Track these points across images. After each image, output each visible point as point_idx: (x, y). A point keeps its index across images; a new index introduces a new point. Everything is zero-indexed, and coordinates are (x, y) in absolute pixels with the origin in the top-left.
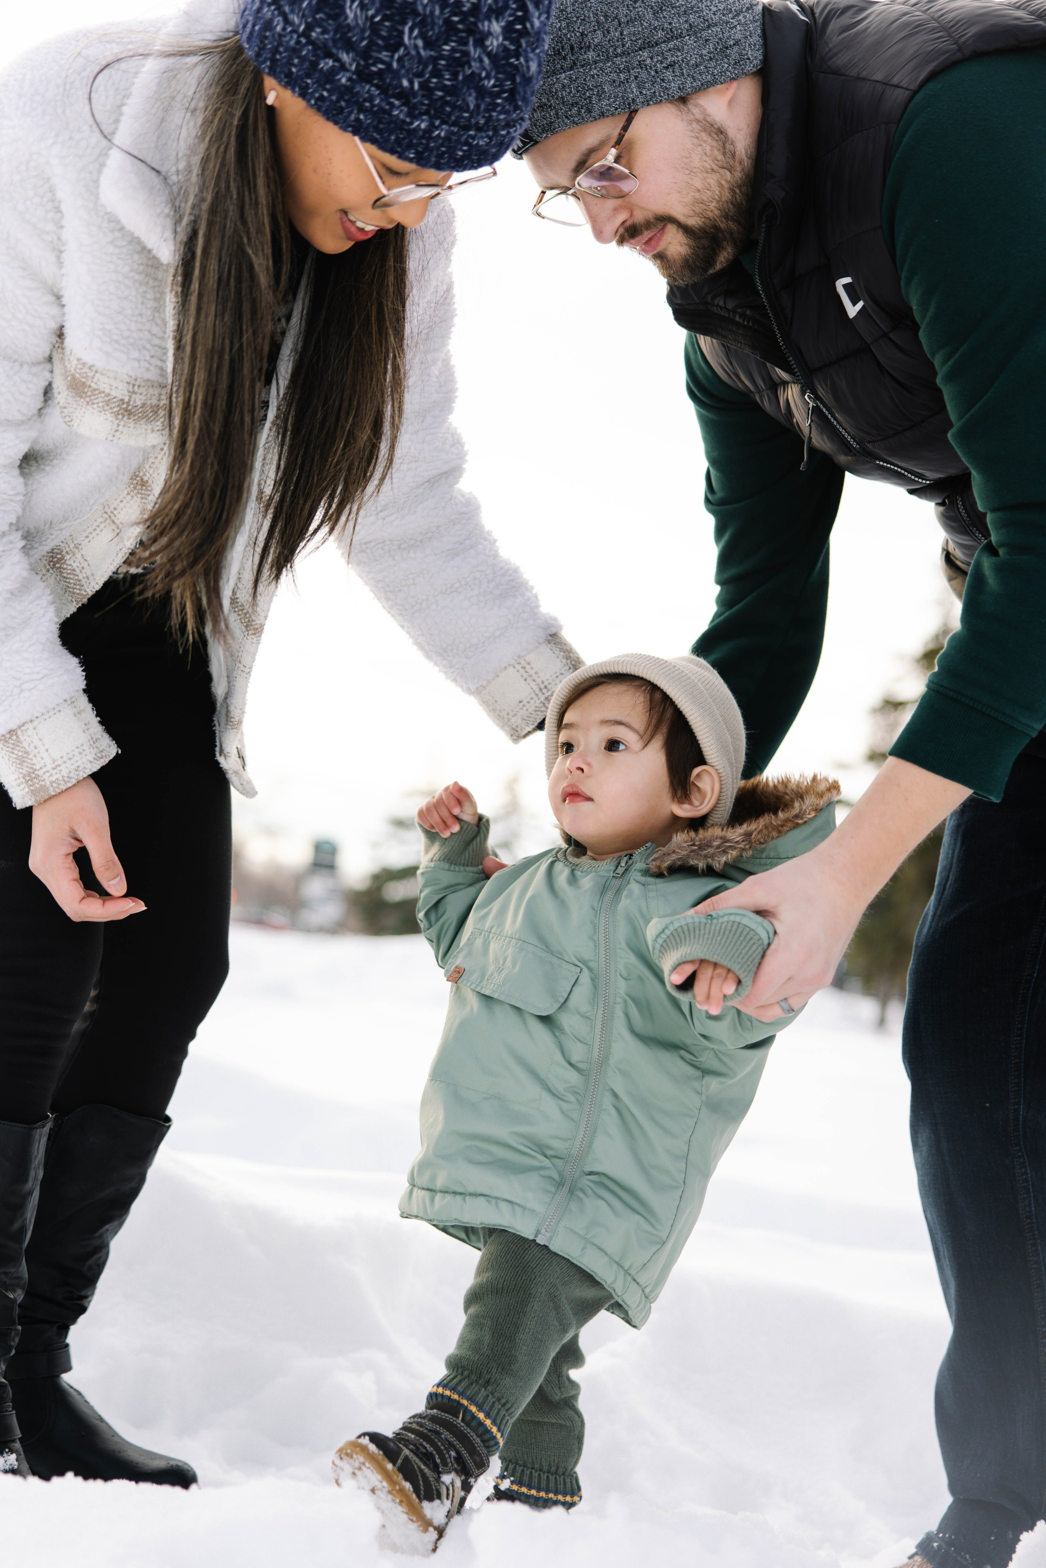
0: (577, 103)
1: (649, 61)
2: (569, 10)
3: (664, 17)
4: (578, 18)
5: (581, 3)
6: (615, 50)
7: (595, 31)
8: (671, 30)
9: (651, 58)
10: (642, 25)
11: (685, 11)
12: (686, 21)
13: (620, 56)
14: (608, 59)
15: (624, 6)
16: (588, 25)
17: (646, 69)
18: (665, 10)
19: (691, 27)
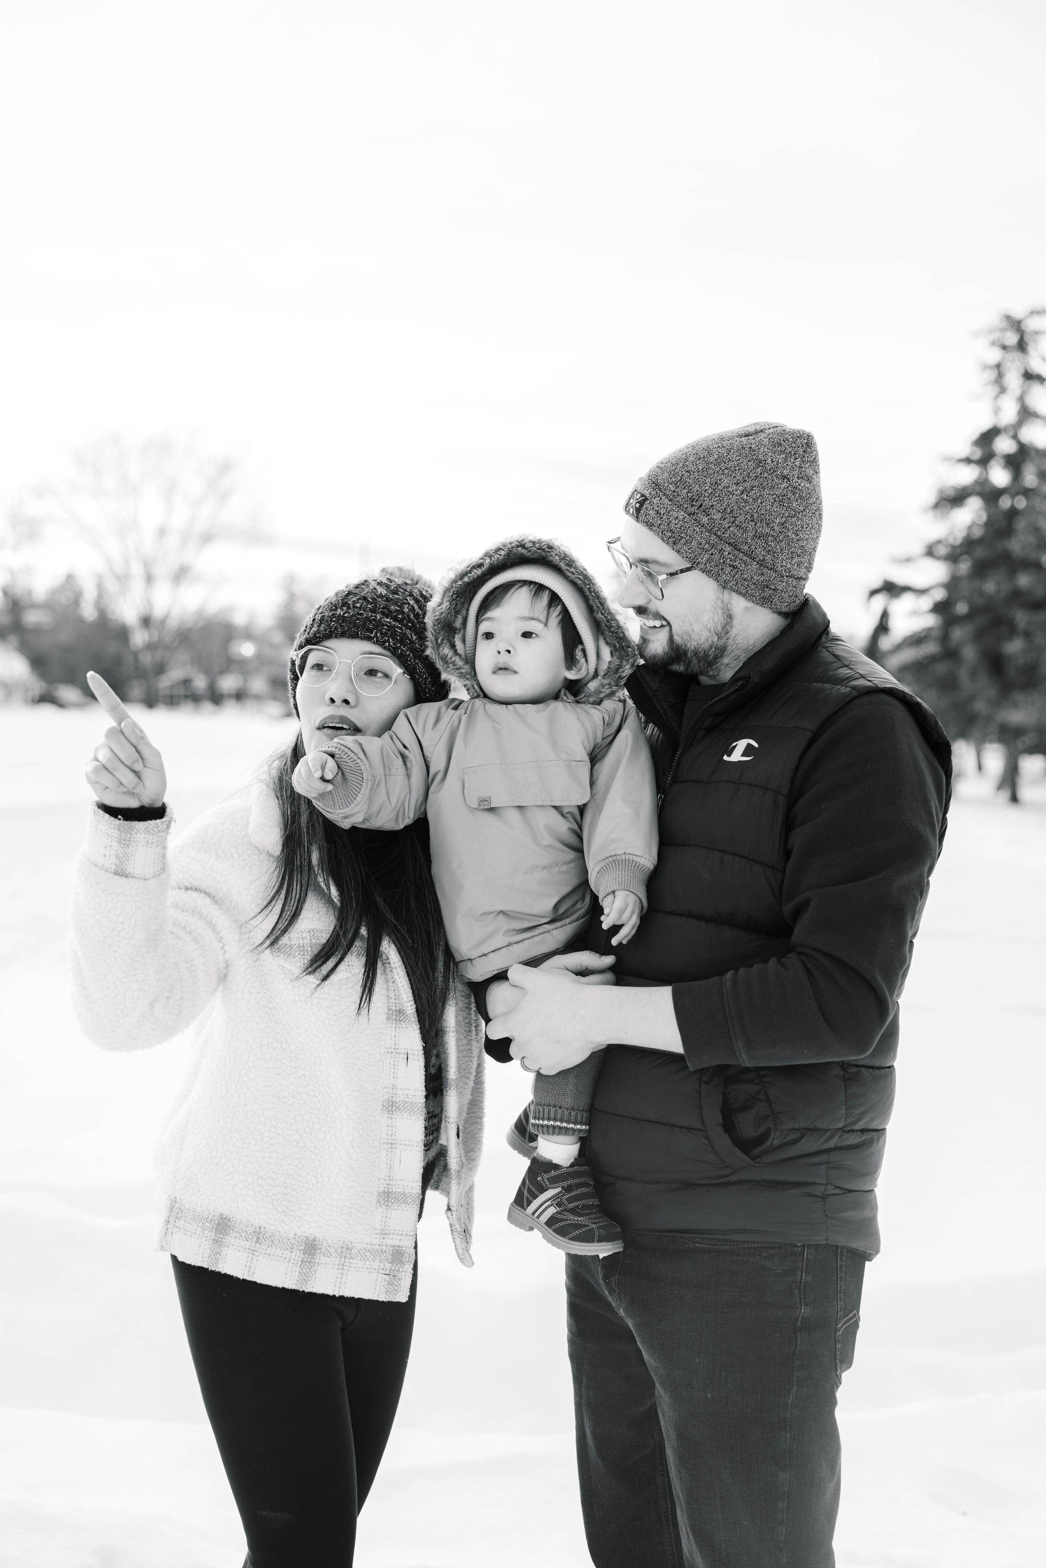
0: (674, 532)
1: (726, 553)
2: (720, 487)
3: (757, 542)
4: (719, 496)
5: (728, 492)
6: (718, 530)
7: (719, 511)
8: (753, 551)
9: (729, 554)
10: (742, 534)
11: (769, 551)
12: (764, 556)
13: (717, 536)
14: (710, 531)
15: (744, 517)
16: (719, 505)
17: (721, 556)
18: (761, 540)
19: (763, 560)
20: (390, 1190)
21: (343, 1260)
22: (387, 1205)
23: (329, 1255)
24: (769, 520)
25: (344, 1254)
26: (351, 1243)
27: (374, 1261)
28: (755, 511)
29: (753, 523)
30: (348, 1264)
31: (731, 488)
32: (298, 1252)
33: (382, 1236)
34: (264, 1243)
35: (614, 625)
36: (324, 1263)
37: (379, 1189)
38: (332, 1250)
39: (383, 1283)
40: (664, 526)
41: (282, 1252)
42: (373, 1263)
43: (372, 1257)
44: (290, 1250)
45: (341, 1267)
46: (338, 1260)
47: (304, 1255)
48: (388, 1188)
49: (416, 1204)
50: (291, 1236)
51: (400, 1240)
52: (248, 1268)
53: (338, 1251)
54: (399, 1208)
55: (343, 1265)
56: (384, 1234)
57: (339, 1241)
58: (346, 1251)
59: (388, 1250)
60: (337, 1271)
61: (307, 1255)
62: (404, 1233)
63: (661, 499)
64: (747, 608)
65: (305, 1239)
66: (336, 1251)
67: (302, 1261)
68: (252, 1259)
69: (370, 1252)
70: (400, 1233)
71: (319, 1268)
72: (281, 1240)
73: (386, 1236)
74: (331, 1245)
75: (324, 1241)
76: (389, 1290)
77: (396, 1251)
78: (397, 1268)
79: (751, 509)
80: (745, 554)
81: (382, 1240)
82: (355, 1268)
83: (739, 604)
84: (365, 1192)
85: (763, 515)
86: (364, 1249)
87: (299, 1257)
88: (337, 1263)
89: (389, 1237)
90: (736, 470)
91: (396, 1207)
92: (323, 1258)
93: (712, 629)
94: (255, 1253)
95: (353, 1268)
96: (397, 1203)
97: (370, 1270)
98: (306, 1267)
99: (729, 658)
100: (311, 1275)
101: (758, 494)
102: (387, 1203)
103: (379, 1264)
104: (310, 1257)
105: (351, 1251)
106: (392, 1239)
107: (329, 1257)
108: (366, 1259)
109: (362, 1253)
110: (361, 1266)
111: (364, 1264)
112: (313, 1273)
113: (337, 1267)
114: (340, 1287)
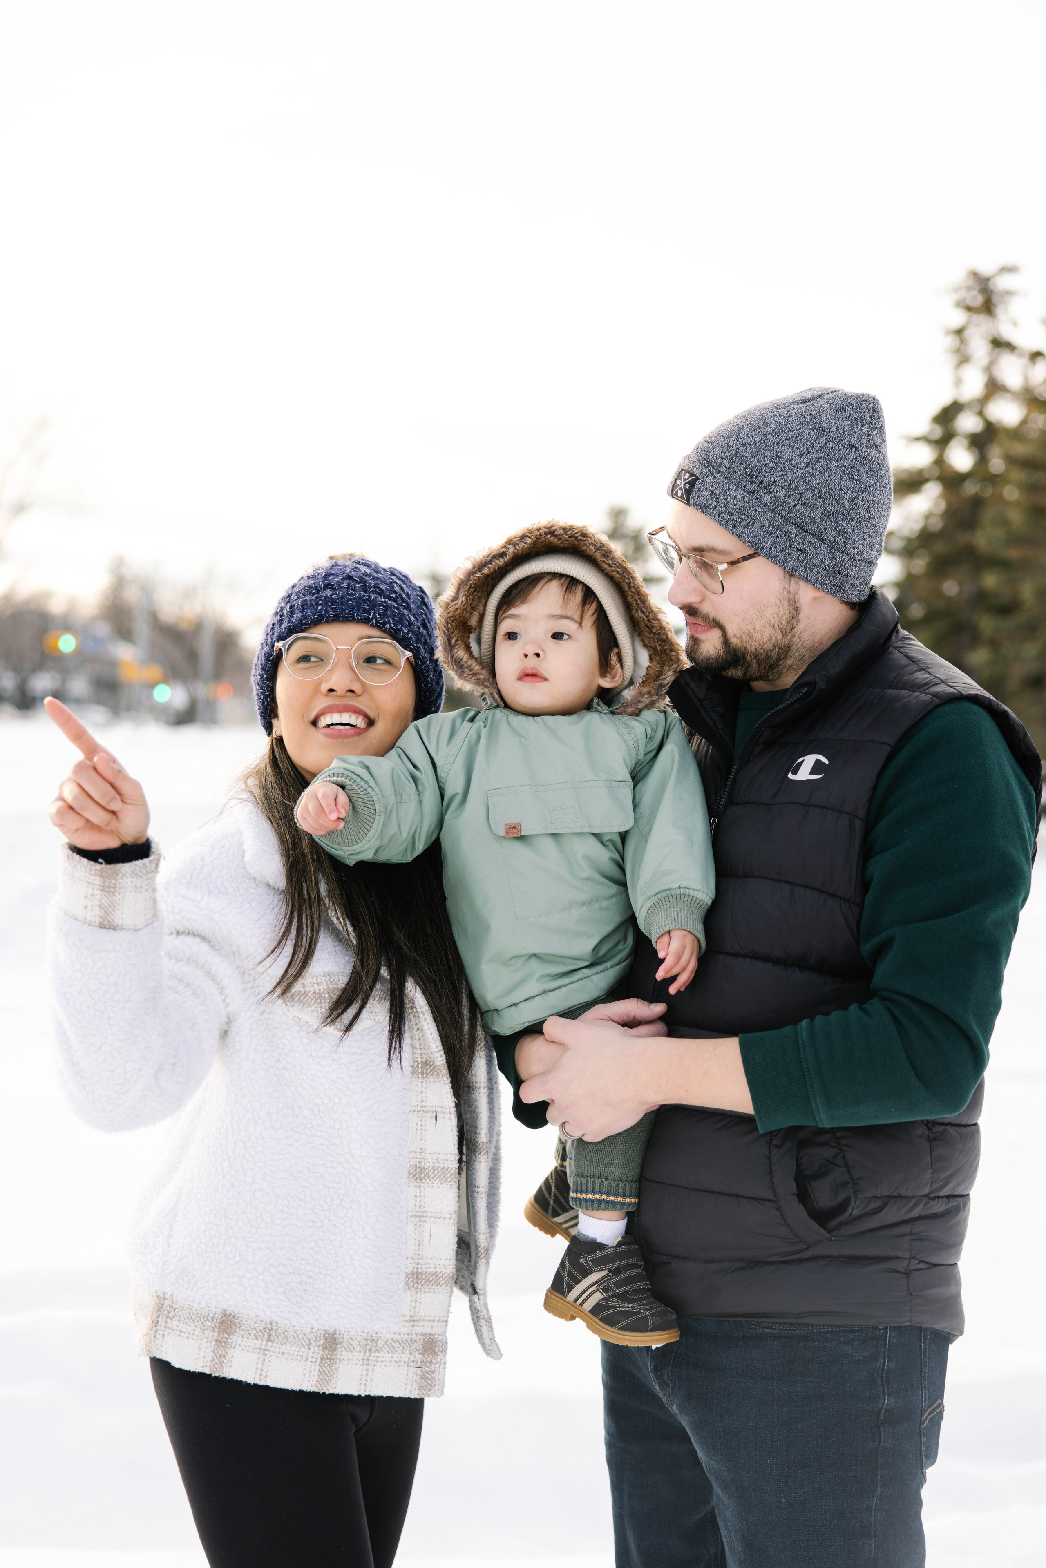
0: (732, 515)
1: (793, 536)
2: (782, 460)
3: (826, 522)
4: (781, 470)
5: (792, 465)
6: (782, 510)
7: (783, 488)
8: (822, 532)
9: (796, 536)
10: (810, 513)
11: (840, 531)
12: (834, 537)
13: (782, 516)
14: (773, 511)
15: (812, 493)
16: (783, 481)
17: (787, 539)
18: (830, 519)
19: (834, 542)
20: (420, 1270)
21: (367, 1354)
22: (417, 1288)
23: (352, 1350)
24: (839, 496)
25: (369, 1347)
26: (376, 1333)
27: (403, 1353)
28: (823, 486)
29: (821, 500)
30: (374, 1359)
31: (795, 460)
32: (316, 1348)
33: (411, 1324)
34: (277, 1340)
35: (656, 625)
36: (346, 1359)
37: (407, 1269)
38: (355, 1343)
39: (415, 1378)
40: (721, 507)
41: (298, 1349)
42: (402, 1356)
43: (401, 1348)
44: (306, 1347)
45: (366, 1362)
46: (362, 1354)
47: (324, 1351)
48: (417, 1268)
49: (450, 1285)
50: (307, 1331)
51: (432, 1327)
52: (259, 1372)
53: (362, 1344)
54: (431, 1290)
55: (368, 1360)
56: (413, 1320)
57: (363, 1332)
58: (371, 1344)
59: (418, 1340)
60: (362, 1367)
61: (326, 1352)
62: (437, 1319)
63: (715, 477)
64: (815, 598)
65: (324, 1332)
66: (359, 1344)
67: (322, 1358)
68: (264, 1360)
69: (398, 1342)
70: (432, 1319)
71: (341, 1365)
72: (296, 1336)
73: (416, 1323)
74: (354, 1338)
75: (346, 1334)
76: (423, 1385)
77: (428, 1340)
78: (429, 1359)
79: (819, 483)
80: (814, 535)
81: (412, 1328)
82: (382, 1362)
83: (806, 594)
84: (390, 1274)
85: (832, 490)
86: (392, 1340)
87: (317, 1354)
88: (362, 1357)
89: (419, 1324)
90: (797, 441)
91: (426, 1289)
92: (344, 1353)
93: (776, 625)
94: (267, 1353)
95: (380, 1362)
96: (428, 1285)
97: (399, 1363)
98: (326, 1365)
99: (793, 659)
100: (332, 1373)
101: (825, 467)
102: (416, 1285)
103: (409, 1355)
104: (330, 1353)
105: (376, 1342)
106: (423, 1326)
107: (352, 1352)
108: (394, 1351)
109: (389, 1345)
110: (389, 1359)
111: (392, 1357)
112: (334, 1371)
113: (361, 1362)
114: (366, 1385)
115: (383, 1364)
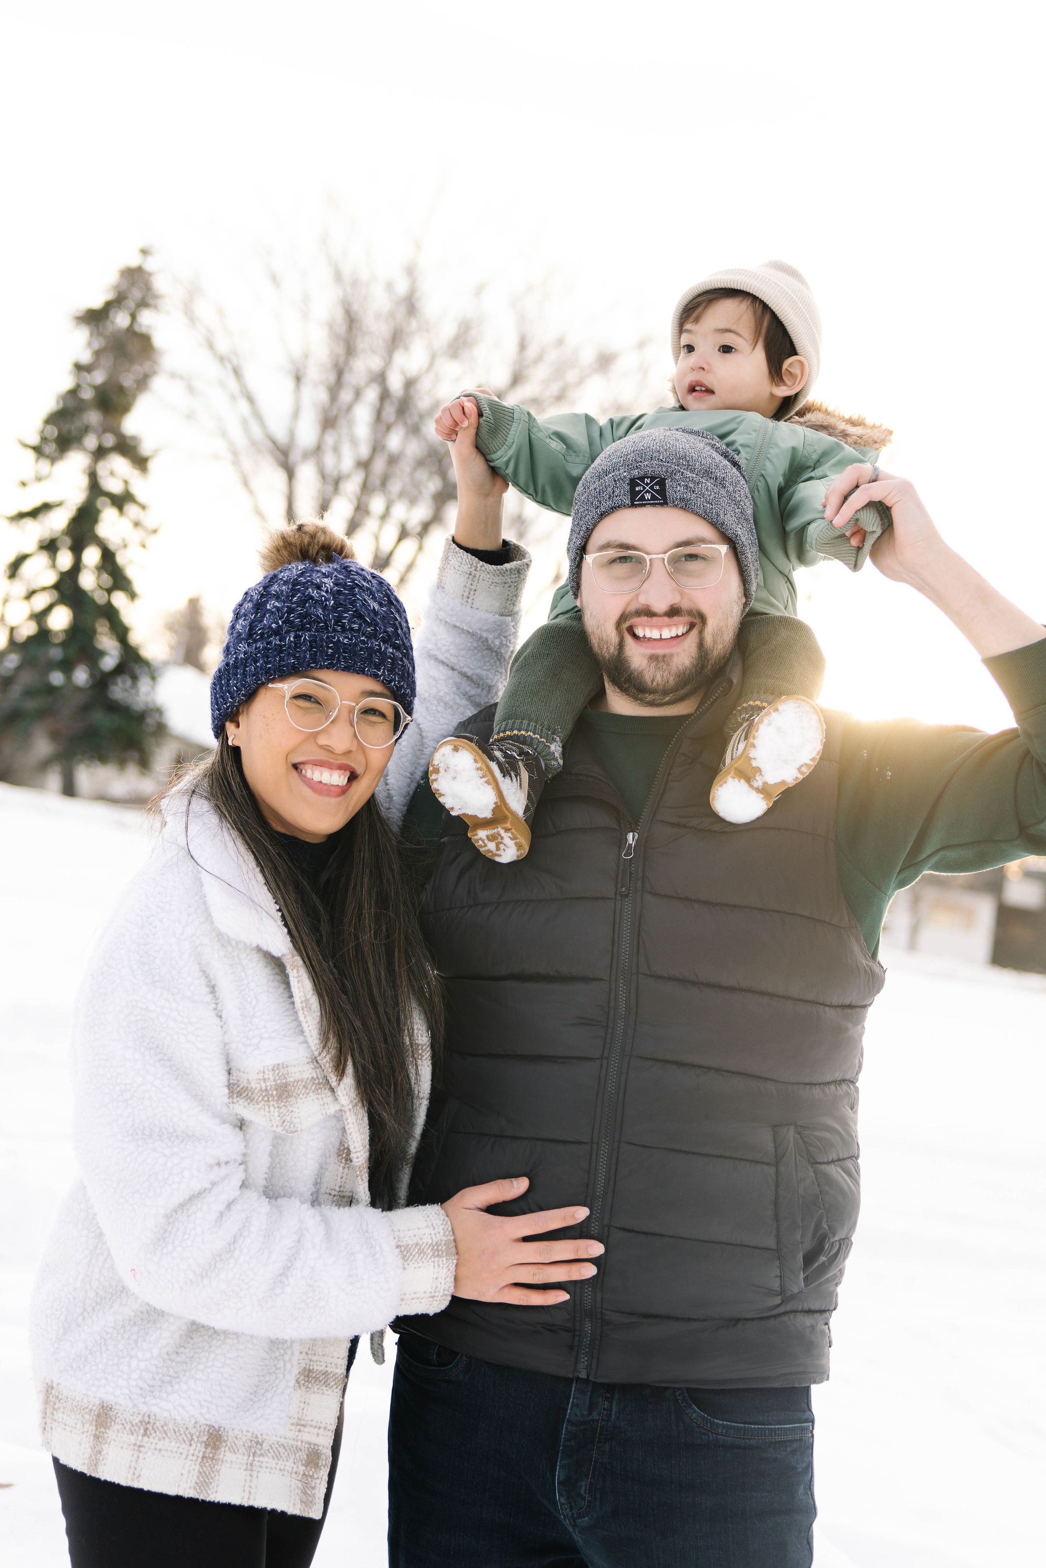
20: (311, 1369)
21: (251, 1458)
22: (308, 1387)
23: (236, 1451)
25: (253, 1450)
26: (262, 1435)
27: (287, 1461)
30: (258, 1464)
32: (199, 1445)
33: (298, 1428)
36: (229, 1461)
37: (300, 1366)
38: (239, 1443)
39: (297, 1492)
41: (178, 1445)
42: (285, 1464)
43: (286, 1453)
44: (188, 1443)
45: (249, 1467)
46: (246, 1457)
47: (206, 1448)
48: (310, 1365)
49: (339, 1388)
50: (191, 1426)
51: (320, 1433)
52: (132, 1470)
53: (246, 1445)
54: (319, 1391)
55: (252, 1464)
56: (300, 1424)
57: (248, 1432)
58: (256, 1446)
59: (303, 1448)
60: (245, 1472)
61: (209, 1450)
62: (322, 1426)
65: (208, 1427)
66: (244, 1445)
67: (203, 1457)
68: (138, 1457)
69: (283, 1447)
70: (318, 1425)
71: (223, 1467)
72: (177, 1430)
73: (302, 1428)
74: (238, 1437)
75: (231, 1431)
76: (304, 1501)
77: (312, 1450)
78: (311, 1473)
81: (297, 1433)
82: (267, 1468)
86: (277, 1444)
87: (199, 1452)
88: (245, 1461)
89: (306, 1429)
91: (316, 1389)
92: (228, 1454)
94: (142, 1449)
95: (264, 1468)
96: (318, 1385)
97: (282, 1473)
98: (207, 1464)
100: (213, 1475)
103: (293, 1465)
104: (213, 1451)
105: (261, 1445)
106: (309, 1433)
107: (235, 1453)
108: (279, 1457)
109: (275, 1449)
110: (274, 1466)
111: (277, 1464)
112: (215, 1473)
113: (244, 1467)
114: (250, 1493)
115: (267, 1471)
